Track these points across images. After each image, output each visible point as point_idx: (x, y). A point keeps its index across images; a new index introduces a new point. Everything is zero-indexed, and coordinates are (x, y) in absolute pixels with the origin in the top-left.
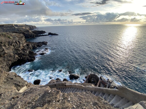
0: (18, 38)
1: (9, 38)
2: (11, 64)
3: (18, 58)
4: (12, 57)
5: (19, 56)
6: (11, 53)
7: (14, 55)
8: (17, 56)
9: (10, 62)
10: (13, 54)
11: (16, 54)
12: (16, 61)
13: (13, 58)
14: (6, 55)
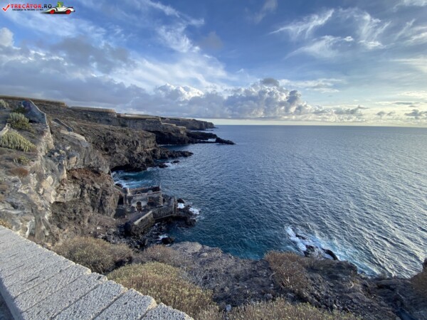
0: (138, 138)
1: (128, 136)
2: (114, 167)
3: (127, 163)
5: (129, 161)
6: (121, 154)
10: (125, 156)
12: (123, 165)
13: (120, 160)
14: (116, 154)
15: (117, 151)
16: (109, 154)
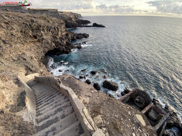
0: (57, 24)
1: (49, 22)
2: (47, 52)
3: (55, 47)
4: (49, 44)
5: (56, 45)
6: (48, 40)
7: (52, 43)
8: (53, 44)
9: (47, 50)
10: (51, 41)
11: (54, 42)
12: (52, 49)
13: (49, 46)
14: (44, 41)
15: (45, 38)
16: (39, 41)
